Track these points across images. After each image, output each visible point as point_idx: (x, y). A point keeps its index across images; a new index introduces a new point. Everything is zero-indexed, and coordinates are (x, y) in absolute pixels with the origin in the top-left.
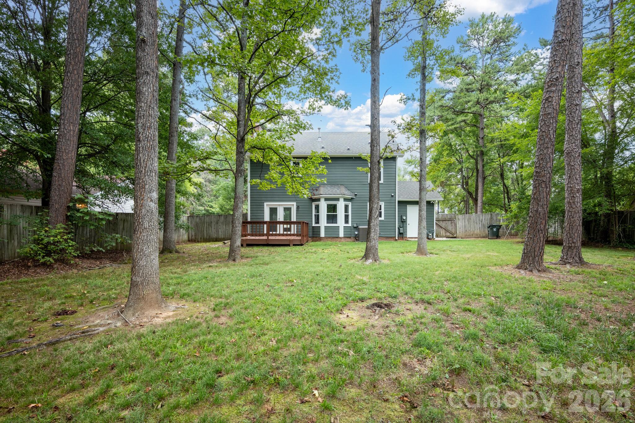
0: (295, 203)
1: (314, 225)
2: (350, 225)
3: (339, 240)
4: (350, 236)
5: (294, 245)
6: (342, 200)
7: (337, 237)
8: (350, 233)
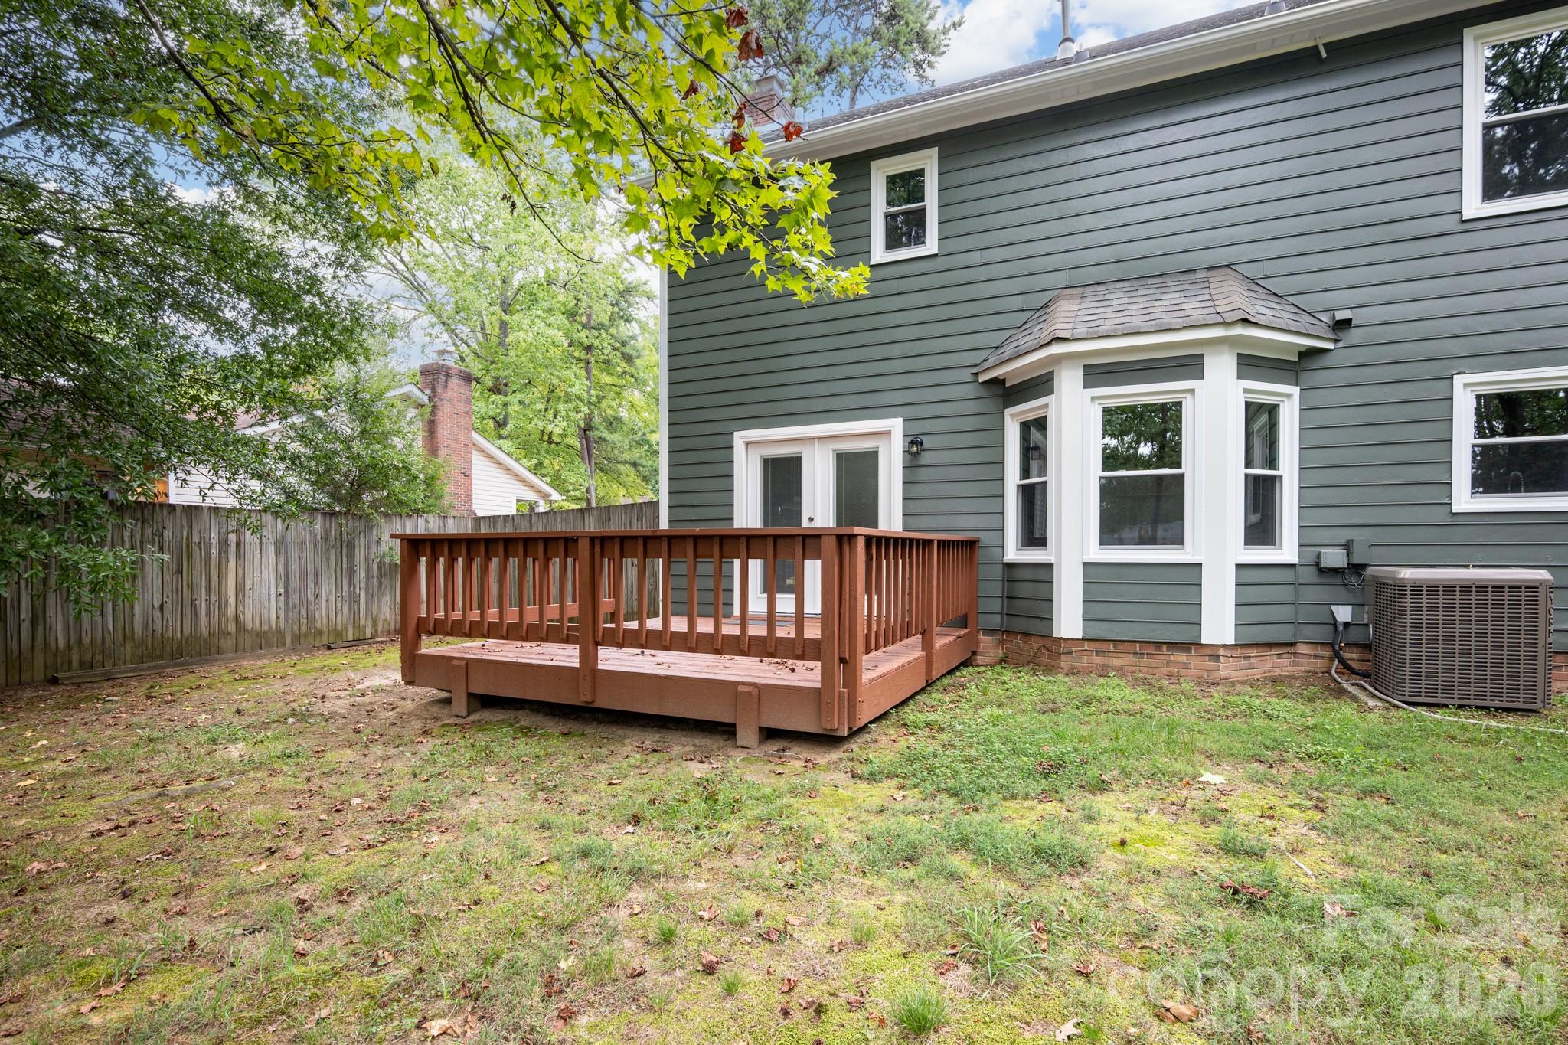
0: (895, 425)
1: (1013, 552)
2: (1287, 551)
3: (1198, 664)
4: (1284, 634)
5: (770, 734)
6: (1221, 368)
7: (1185, 647)
8: (1285, 613)
